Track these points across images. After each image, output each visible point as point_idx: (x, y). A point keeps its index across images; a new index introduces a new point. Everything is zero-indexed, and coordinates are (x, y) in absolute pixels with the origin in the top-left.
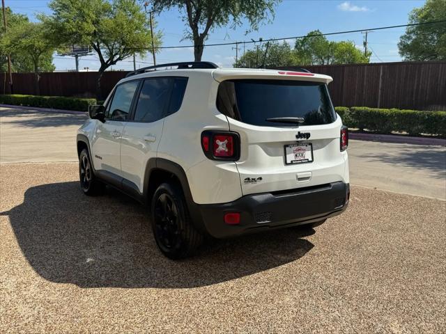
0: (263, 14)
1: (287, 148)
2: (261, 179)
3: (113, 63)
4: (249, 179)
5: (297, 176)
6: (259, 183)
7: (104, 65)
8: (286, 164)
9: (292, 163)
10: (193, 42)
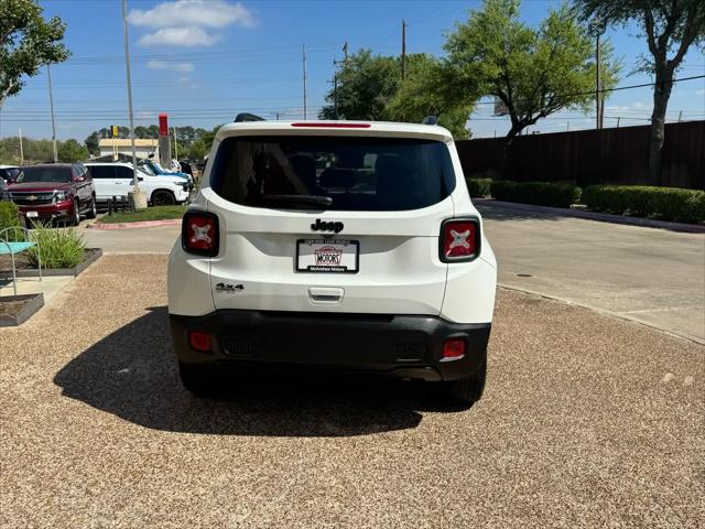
1: (301, 246)
2: (241, 287)
3: (533, 121)
4: (222, 285)
5: (309, 292)
6: (238, 293)
7: (518, 126)
8: (298, 270)
9: (308, 270)
10: (654, 76)
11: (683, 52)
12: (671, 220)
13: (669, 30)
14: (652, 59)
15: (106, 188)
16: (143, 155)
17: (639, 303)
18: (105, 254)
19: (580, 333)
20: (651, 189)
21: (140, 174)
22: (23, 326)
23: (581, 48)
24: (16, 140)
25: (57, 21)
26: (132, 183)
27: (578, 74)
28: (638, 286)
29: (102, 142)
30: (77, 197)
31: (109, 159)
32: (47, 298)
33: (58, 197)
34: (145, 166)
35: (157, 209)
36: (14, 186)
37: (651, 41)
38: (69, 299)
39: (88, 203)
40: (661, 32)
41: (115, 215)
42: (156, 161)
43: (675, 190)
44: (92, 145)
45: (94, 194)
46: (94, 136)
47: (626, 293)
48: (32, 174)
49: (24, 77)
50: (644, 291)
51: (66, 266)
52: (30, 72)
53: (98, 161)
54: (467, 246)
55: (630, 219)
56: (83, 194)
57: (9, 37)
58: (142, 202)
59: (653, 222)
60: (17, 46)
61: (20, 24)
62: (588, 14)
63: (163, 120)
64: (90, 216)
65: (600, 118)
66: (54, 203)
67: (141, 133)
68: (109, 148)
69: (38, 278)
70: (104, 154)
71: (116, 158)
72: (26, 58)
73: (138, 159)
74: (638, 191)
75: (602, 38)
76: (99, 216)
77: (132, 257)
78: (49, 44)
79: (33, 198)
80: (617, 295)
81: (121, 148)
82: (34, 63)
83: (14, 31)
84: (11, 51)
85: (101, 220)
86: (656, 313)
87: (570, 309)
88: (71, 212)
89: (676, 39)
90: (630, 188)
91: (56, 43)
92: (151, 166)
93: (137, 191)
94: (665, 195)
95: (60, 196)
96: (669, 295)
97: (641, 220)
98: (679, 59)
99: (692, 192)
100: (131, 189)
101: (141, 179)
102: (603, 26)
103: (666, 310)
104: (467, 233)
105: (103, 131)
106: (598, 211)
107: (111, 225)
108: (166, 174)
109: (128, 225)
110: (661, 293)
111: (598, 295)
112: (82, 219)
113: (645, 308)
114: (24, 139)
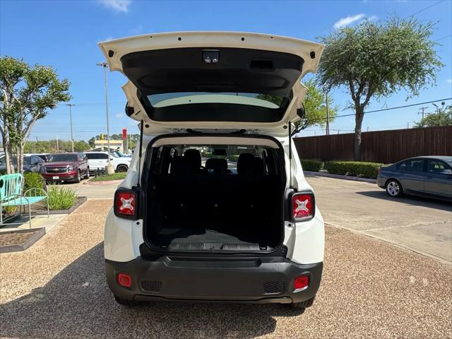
0: (424, 80)
3: (298, 132)
10: (355, 111)
11: (368, 99)
12: (369, 178)
13: (360, 90)
14: (354, 103)
15: (94, 164)
16: (115, 148)
17: (370, 225)
18: (88, 199)
19: (350, 247)
20: (358, 163)
21: (111, 157)
22: (27, 251)
23: (320, 98)
24: (56, 141)
25: (66, 81)
26: (108, 162)
27: (318, 110)
28: (365, 214)
29: (96, 142)
30: (79, 169)
31: (99, 150)
32: (48, 229)
33: (69, 168)
34: (115, 153)
35: (119, 174)
36: (47, 164)
37: (353, 94)
38: (61, 230)
39: (85, 171)
40: (357, 91)
41: (98, 177)
42: (121, 151)
43: (370, 163)
44: (92, 143)
45: (88, 167)
46: (93, 139)
47: (361, 219)
48: (58, 158)
49: (48, 109)
50: (369, 217)
51: (64, 208)
52: (51, 107)
53: (94, 151)
54: (307, 210)
55: (348, 177)
56: (83, 167)
57: (40, 89)
58: (112, 171)
59: (360, 179)
60: (45, 94)
61: (45, 82)
62: (323, 83)
63: (125, 131)
64: (86, 178)
65: (327, 130)
66: (67, 172)
67: (114, 137)
68: (100, 144)
69: (47, 216)
70: (97, 147)
71: (103, 149)
72: (49, 100)
73: (111, 150)
74: (352, 164)
75: (329, 93)
76: (91, 178)
77: (102, 201)
78: (62, 93)
79: (56, 169)
80: (357, 220)
81: (105, 144)
82: (52, 102)
83: (42, 86)
84: (41, 97)
85: (91, 180)
86: (381, 231)
87: (338, 230)
88: (76, 176)
89: (364, 94)
90: (348, 162)
91: (65, 92)
92: (118, 154)
93: (110, 165)
94: (365, 166)
95: (70, 169)
96: (384, 219)
97: (354, 178)
98: (366, 103)
99: (378, 164)
100: (107, 164)
101: (112, 159)
102: (329, 88)
103: (385, 229)
104: (307, 201)
105: (97, 137)
106: (333, 173)
107: (95, 183)
108: (125, 156)
109: (104, 183)
110: (379, 218)
111: (347, 220)
112: (82, 179)
113: (375, 228)
114: (59, 141)
